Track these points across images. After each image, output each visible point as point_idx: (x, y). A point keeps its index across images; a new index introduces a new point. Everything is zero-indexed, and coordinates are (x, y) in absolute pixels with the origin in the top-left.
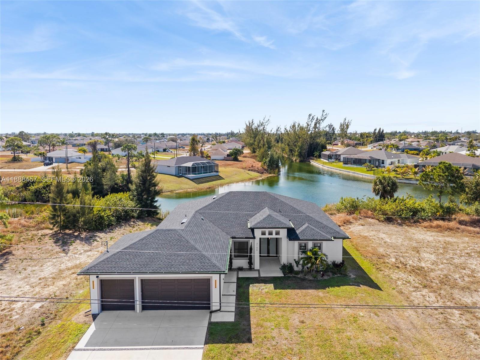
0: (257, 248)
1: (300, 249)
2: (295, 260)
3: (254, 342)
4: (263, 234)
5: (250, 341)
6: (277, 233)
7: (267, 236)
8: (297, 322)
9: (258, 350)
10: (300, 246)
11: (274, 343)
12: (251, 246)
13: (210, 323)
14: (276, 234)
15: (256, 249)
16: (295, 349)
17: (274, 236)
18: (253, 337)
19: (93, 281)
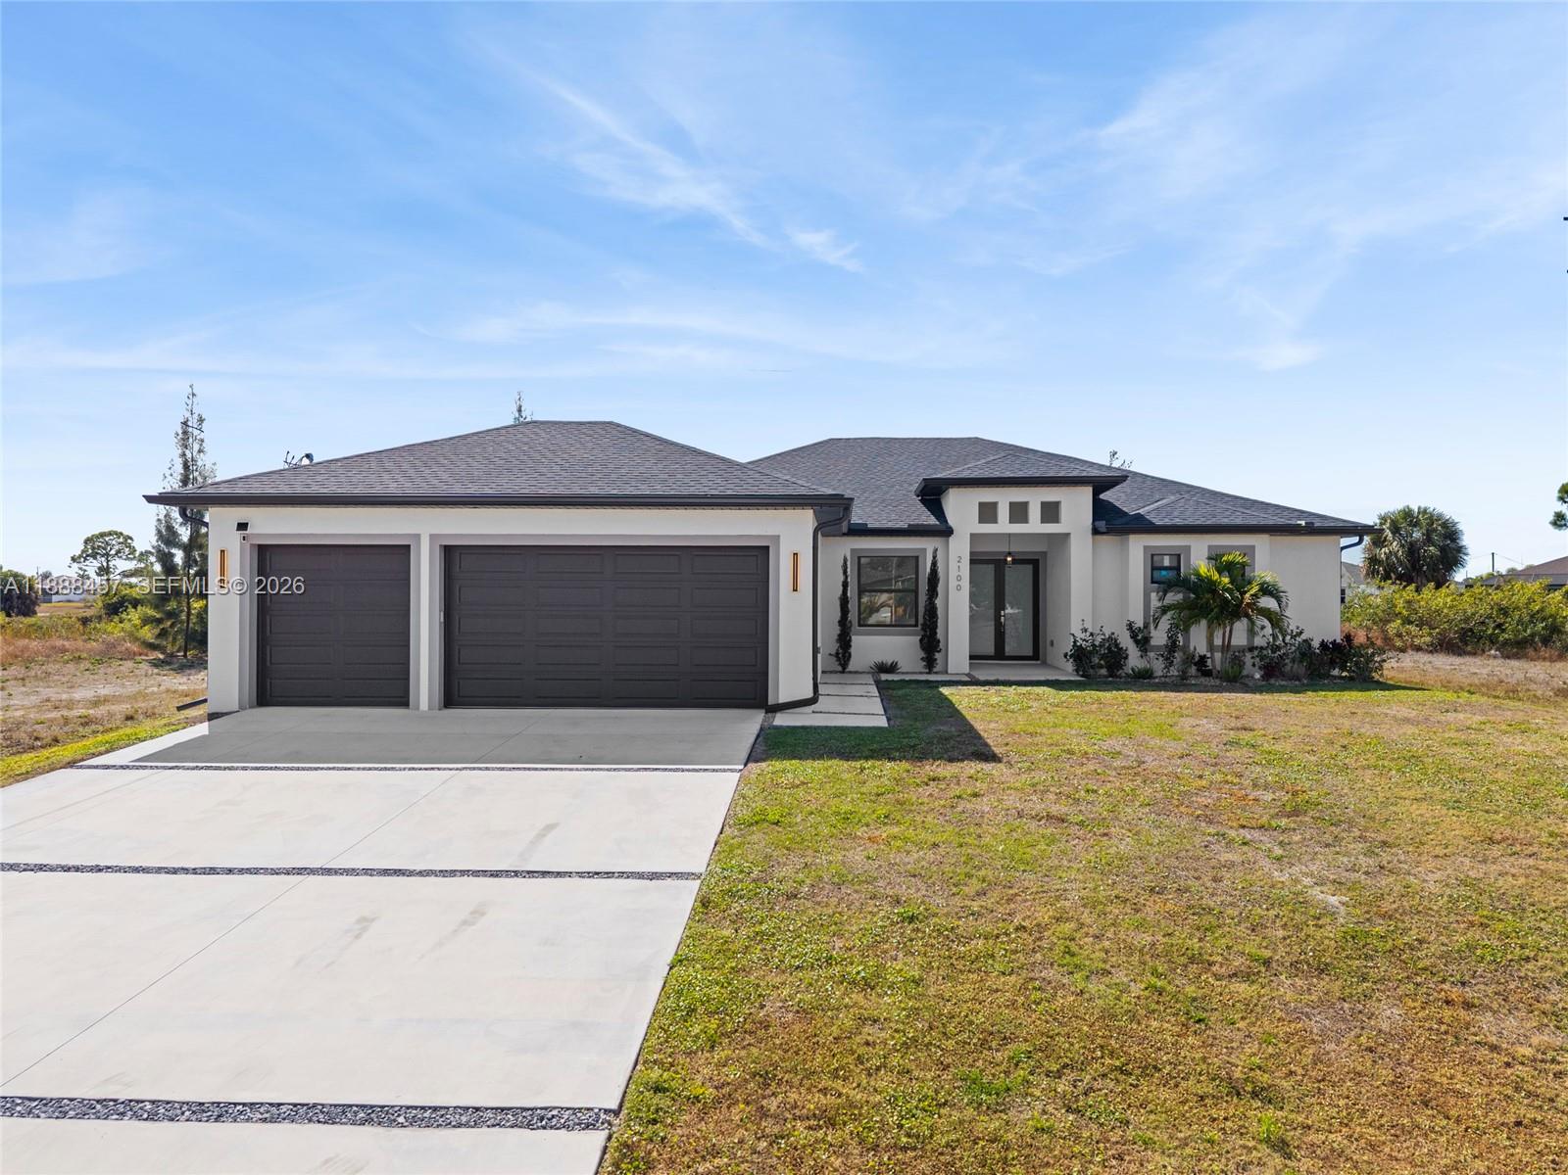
0: (959, 578)
1: (1153, 582)
2: (1130, 626)
4: (988, 513)
6: (1051, 512)
7: (1003, 525)
10: (1153, 569)
12: (934, 564)
13: (771, 728)
14: (1046, 518)
15: (952, 583)
17: (1035, 525)
19: (222, 552)
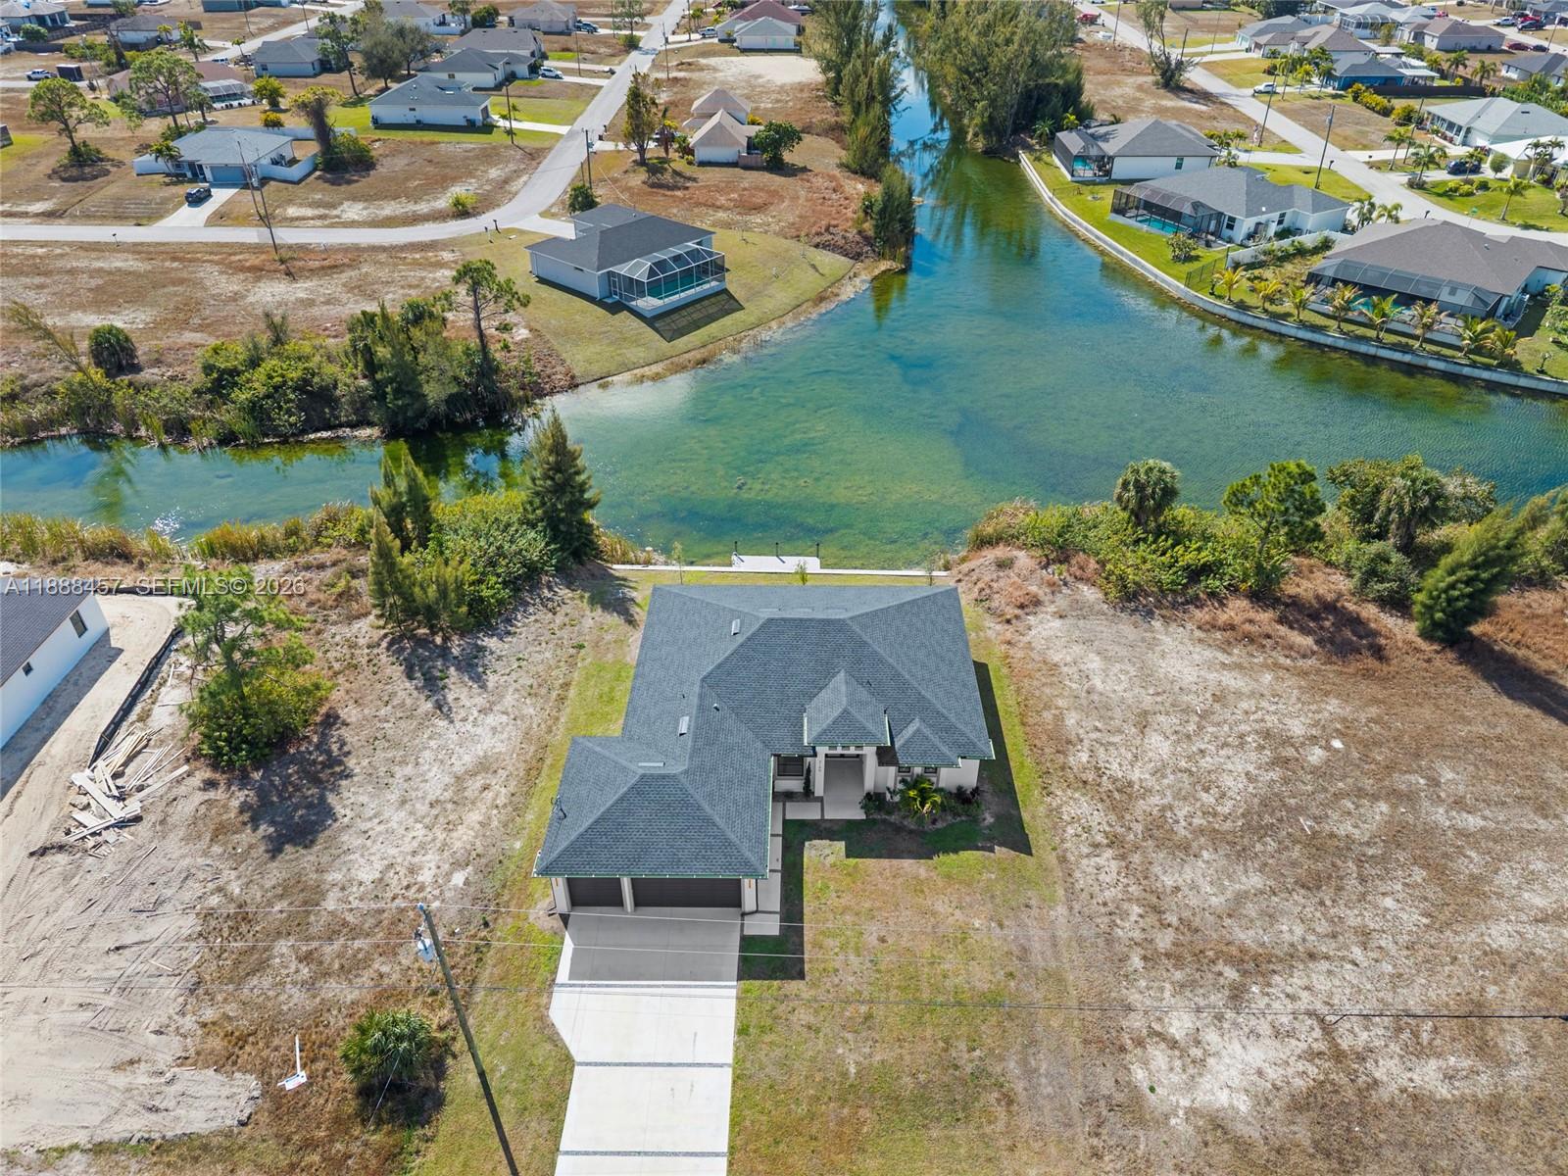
0: (820, 766)
1: (898, 776)
2: (888, 786)
3: (807, 978)
5: (801, 976)
7: (840, 751)
8: (873, 940)
9: (813, 992)
11: (836, 981)
12: (810, 763)
13: (744, 938)
14: (857, 750)
15: (818, 768)
16: (865, 993)
17: (852, 752)
18: (807, 967)
